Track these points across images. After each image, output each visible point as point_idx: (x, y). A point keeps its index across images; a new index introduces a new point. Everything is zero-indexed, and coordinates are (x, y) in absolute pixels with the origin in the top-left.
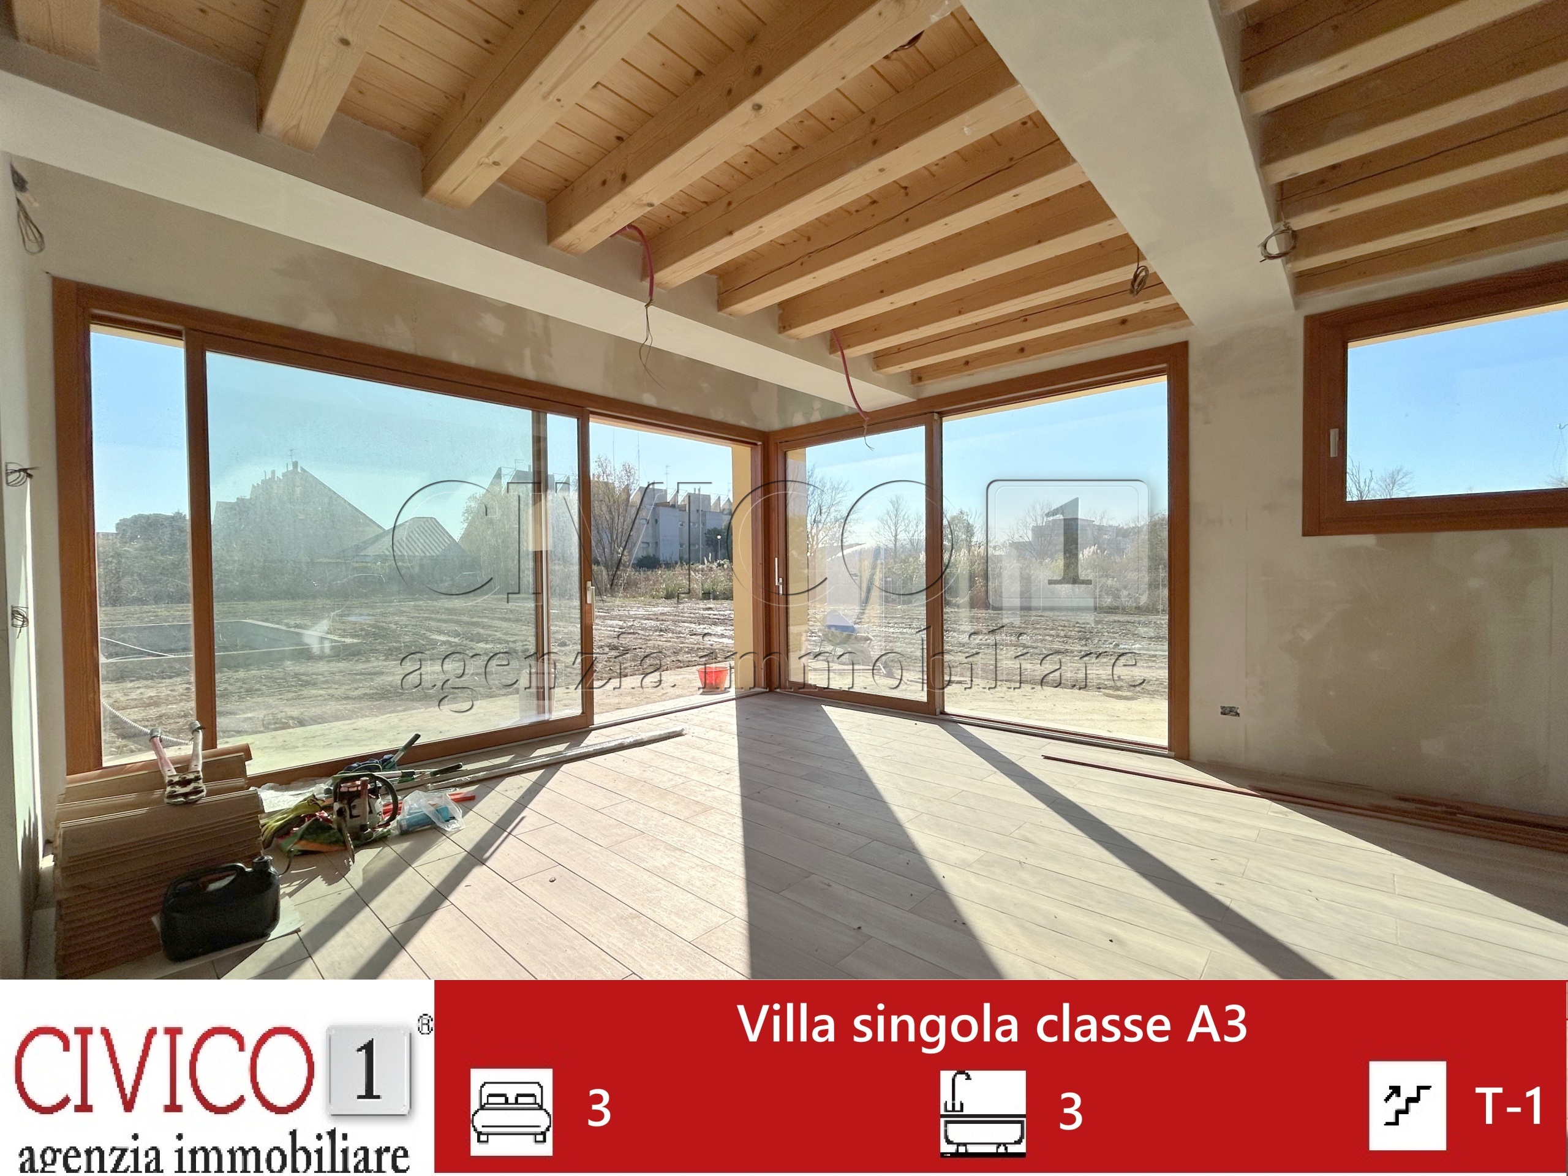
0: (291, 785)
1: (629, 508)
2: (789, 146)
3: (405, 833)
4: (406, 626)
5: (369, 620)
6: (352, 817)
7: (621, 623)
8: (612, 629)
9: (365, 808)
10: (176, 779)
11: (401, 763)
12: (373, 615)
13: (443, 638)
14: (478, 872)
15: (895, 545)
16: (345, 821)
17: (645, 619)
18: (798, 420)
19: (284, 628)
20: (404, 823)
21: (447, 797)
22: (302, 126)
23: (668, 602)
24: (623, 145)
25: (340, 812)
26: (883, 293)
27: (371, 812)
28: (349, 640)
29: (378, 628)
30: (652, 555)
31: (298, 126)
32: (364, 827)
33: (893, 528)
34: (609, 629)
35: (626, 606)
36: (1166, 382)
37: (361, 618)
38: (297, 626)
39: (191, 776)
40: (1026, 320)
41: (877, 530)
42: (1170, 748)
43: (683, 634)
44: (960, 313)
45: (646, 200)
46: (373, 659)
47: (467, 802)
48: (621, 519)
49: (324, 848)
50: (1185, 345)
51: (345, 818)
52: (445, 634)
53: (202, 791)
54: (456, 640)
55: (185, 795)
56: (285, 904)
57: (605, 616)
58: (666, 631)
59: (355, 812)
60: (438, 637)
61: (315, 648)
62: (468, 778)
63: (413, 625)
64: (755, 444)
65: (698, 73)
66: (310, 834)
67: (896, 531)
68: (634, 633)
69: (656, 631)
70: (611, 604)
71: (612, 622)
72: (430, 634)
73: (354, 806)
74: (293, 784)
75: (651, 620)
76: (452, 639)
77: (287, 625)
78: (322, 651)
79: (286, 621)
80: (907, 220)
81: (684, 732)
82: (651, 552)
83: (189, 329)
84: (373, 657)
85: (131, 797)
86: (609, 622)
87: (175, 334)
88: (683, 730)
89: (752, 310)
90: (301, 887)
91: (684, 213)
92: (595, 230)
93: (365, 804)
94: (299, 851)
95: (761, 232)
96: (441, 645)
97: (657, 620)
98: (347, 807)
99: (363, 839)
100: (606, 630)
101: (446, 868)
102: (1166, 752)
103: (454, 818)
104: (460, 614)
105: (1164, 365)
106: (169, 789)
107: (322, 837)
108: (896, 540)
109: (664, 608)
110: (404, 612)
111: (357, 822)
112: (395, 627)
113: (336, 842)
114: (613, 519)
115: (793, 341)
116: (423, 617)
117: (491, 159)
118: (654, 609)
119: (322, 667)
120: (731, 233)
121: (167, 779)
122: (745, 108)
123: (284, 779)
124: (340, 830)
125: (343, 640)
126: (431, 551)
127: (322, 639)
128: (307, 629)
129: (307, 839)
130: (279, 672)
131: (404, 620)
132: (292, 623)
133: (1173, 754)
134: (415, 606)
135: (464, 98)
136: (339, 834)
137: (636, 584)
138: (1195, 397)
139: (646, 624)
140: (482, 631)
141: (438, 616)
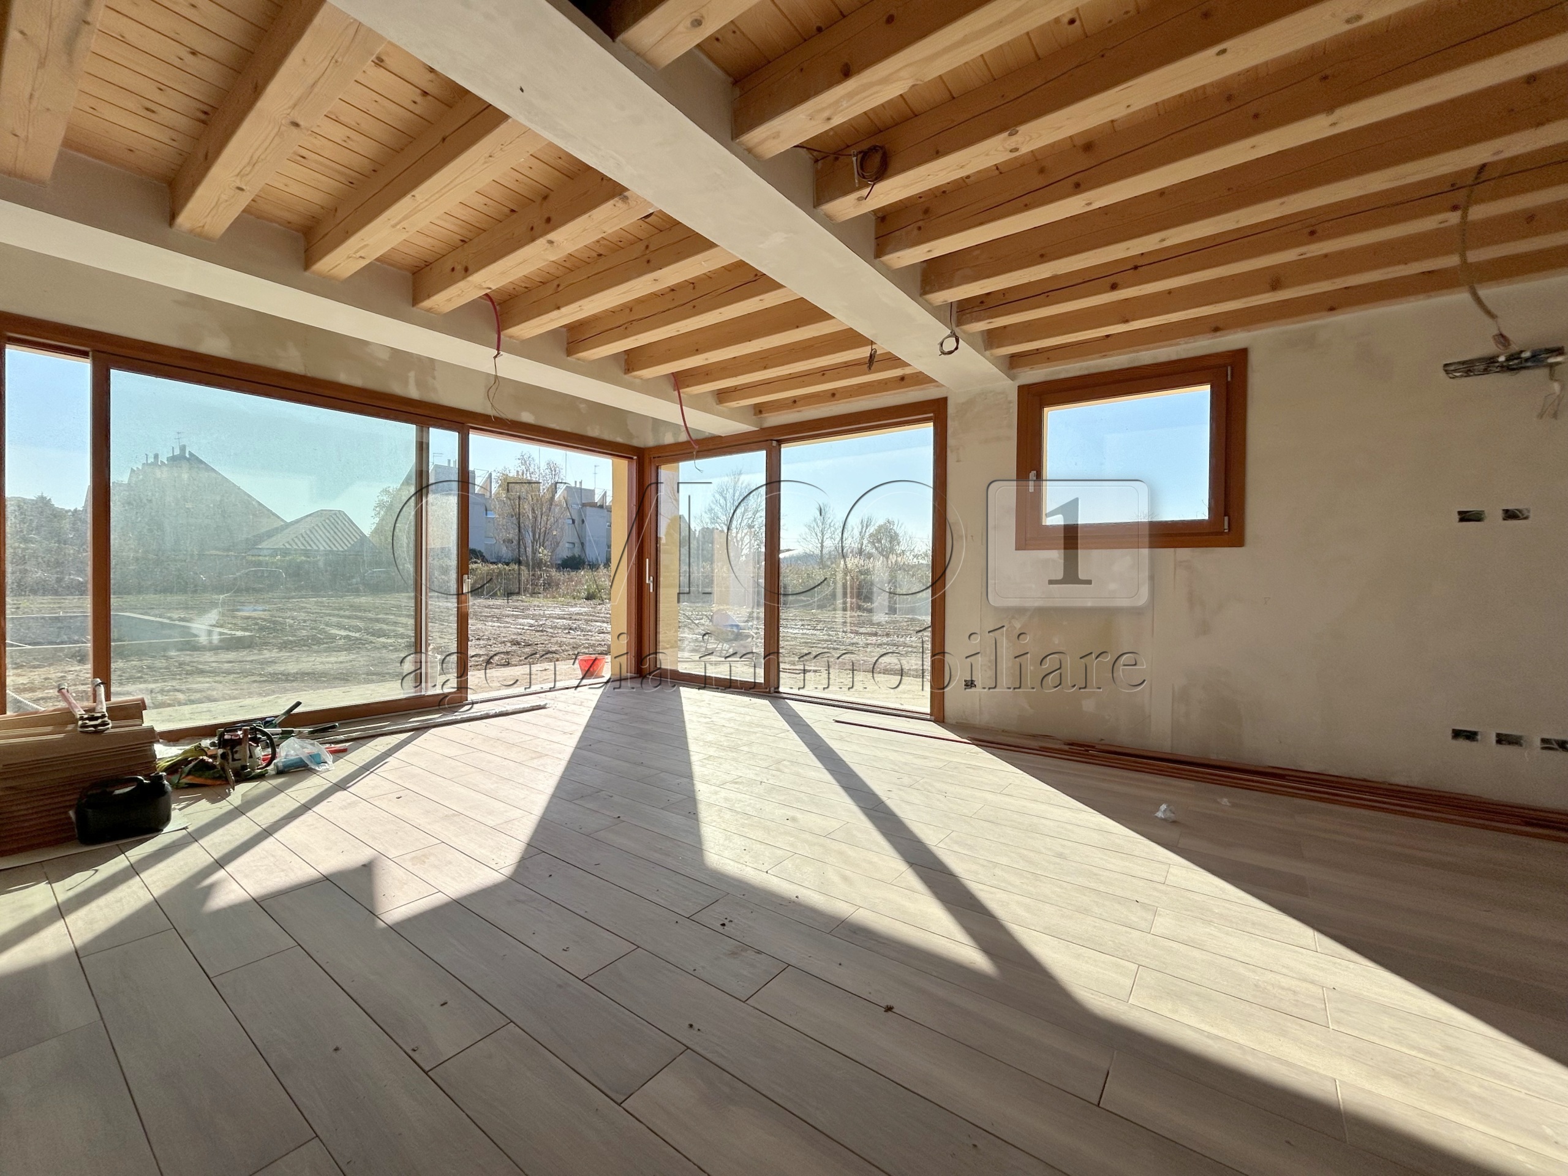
0: (180, 742)
1: (553, 507)
2: (594, 254)
3: (280, 773)
4: (305, 621)
5: (266, 615)
6: (234, 760)
7: (532, 622)
8: (522, 627)
9: (246, 752)
10: (86, 716)
11: (280, 725)
12: (269, 611)
13: (343, 633)
14: (340, 794)
15: (822, 551)
16: (228, 763)
17: (559, 619)
18: (668, 439)
19: (167, 621)
20: (280, 765)
21: (323, 750)
22: (206, 228)
23: (588, 602)
24: (466, 245)
25: (224, 756)
26: (697, 351)
27: (251, 757)
28: (239, 633)
29: (274, 623)
30: (577, 556)
31: (203, 226)
32: (244, 767)
33: (819, 535)
34: (519, 627)
35: (543, 606)
36: (932, 428)
37: (254, 610)
38: (181, 619)
39: (99, 715)
40: (823, 374)
41: (804, 537)
42: (931, 714)
43: (591, 632)
44: (765, 368)
45: (485, 285)
46: (265, 651)
47: (338, 753)
48: (545, 518)
49: (209, 782)
50: (944, 400)
51: (227, 760)
52: (346, 629)
53: (108, 724)
54: (357, 635)
55: (95, 726)
56: (174, 814)
57: (517, 615)
58: (575, 629)
59: (236, 756)
60: (338, 632)
61: (203, 639)
62: (342, 737)
63: (311, 621)
64: (632, 458)
65: (513, 211)
66: (196, 771)
67: (823, 538)
68: (542, 631)
69: (565, 629)
70: (527, 604)
71: (525, 620)
72: (329, 628)
73: (236, 752)
74: (182, 741)
75: (564, 619)
76: (353, 634)
77: (170, 618)
78: (210, 642)
79: (169, 615)
80: (694, 307)
81: (547, 706)
82: (577, 552)
83: (94, 351)
84: (266, 649)
85: (50, 729)
86: (521, 621)
87: (84, 354)
88: (546, 704)
89: (596, 357)
90: (188, 805)
91: (526, 288)
92: (450, 300)
93: (245, 749)
94: (186, 784)
95: (581, 310)
96: (340, 639)
97: (570, 619)
98: (229, 752)
99: (243, 776)
100: (516, 628)
101: (314, 793)
102: (929, 717)
103: (326, 762)
104: (365, 611)
105: (932, 415)
106: (80, 723)
107: (207, 773)
108: (822, 546)
109: (582, 608)
110: (305, 608)
111: (238, 764)
112: (292, 622)
113: (220, 778)
114: (535, 518)
115: (638, 381)
116: (325, 613)
117: (358, 255)
118: (570, 609)
119: (209, 657)
120: (559, 308)
121: (78, 717)
122: (541, 242)
123: (172, 737)
124: (223, 769)
125: (233, 632)
126: (337, 545)
127: (210, 633)
128: (193, 623)
129: (193, 775)
130: (162, 663)
131: (302, 615)
132: (176, 616)
133: (933, 718)
134: (316, 602)
135: (336, 210)
136: (221, 772)
137: (558, 585)
138: (951, 441)
139: (558, 623)
140: (385, 627)
141: (342, 613)
